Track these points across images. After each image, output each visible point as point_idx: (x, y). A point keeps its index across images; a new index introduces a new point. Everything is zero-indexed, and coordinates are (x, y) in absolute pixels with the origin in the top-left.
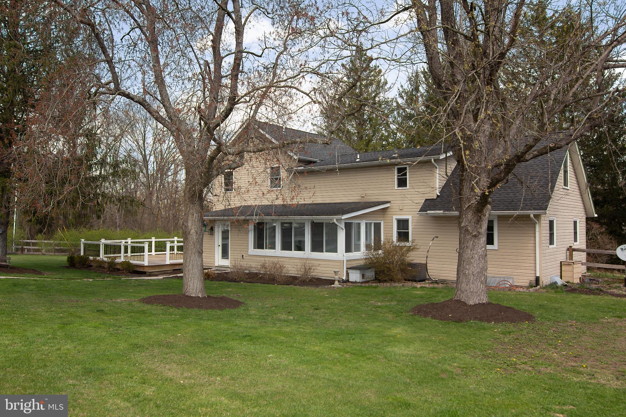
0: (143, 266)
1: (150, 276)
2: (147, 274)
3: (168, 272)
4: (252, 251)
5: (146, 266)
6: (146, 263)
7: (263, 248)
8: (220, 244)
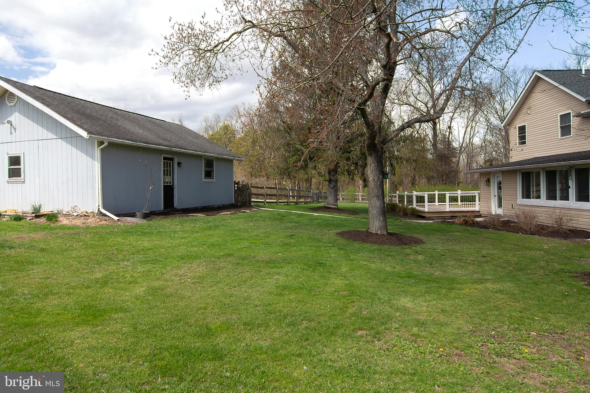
0: (424, 212)
1: (427, 220)
2: (426, 218)
3: (447, 217)
4: (521, 201)
5: (426, 212)
6: (426, 210)
7: (530, 198)
8: (496, 194)
